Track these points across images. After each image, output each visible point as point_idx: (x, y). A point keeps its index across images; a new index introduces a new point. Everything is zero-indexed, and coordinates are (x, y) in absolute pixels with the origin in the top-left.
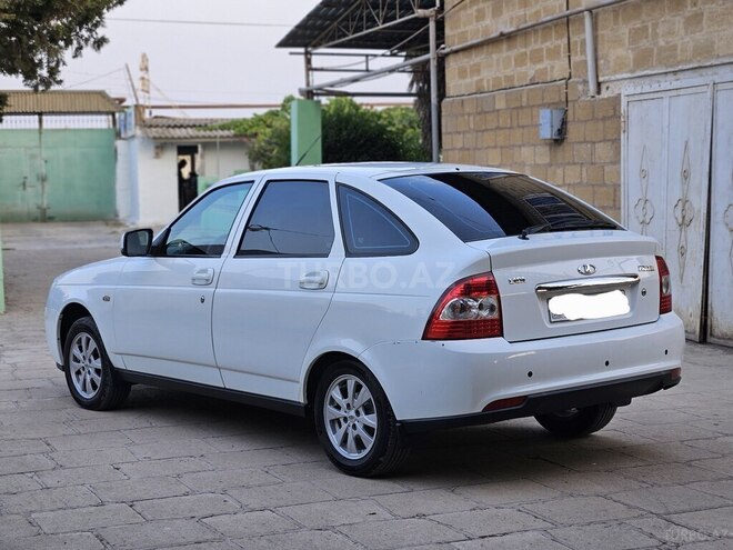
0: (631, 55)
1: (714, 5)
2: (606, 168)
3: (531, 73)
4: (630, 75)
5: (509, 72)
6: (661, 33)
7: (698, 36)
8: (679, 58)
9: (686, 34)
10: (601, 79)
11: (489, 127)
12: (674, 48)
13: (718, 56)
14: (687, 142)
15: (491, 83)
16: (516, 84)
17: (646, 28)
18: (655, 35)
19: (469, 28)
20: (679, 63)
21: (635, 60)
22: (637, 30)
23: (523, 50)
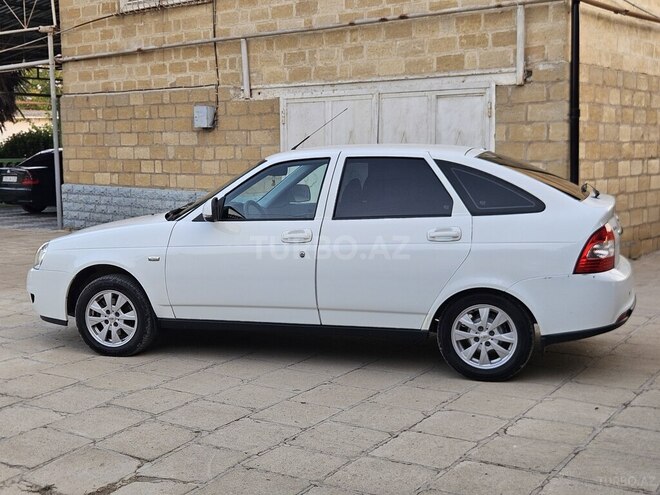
0: (287, 72)
1: (374, 42)
2: (263, 148)
3: (174, 80)
4: (285, 85)
5: (143, 78)
6: (319, 58)
7: (358, 61)
8: (338, 75)
9: (346, 59)
10: (253, 87)
11: (121, 117)
12: (334, 68)
13: (379, 76)
14: (351, 133)
15: (122, 85)
16: (153, 87)
17: (303, 54)
18: (313, 59)
19: (93, 44)
20: (338, 80)
21: (290, 75)
22: (292, 55)
23: (161, 63)
